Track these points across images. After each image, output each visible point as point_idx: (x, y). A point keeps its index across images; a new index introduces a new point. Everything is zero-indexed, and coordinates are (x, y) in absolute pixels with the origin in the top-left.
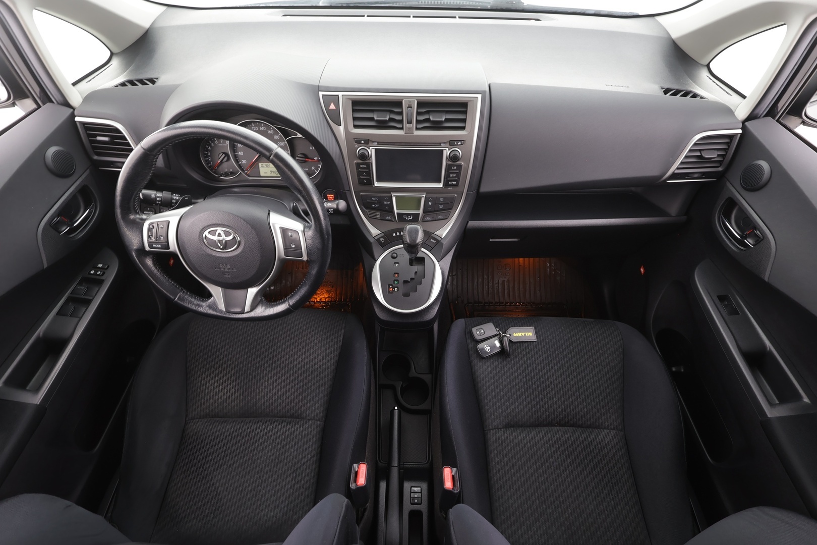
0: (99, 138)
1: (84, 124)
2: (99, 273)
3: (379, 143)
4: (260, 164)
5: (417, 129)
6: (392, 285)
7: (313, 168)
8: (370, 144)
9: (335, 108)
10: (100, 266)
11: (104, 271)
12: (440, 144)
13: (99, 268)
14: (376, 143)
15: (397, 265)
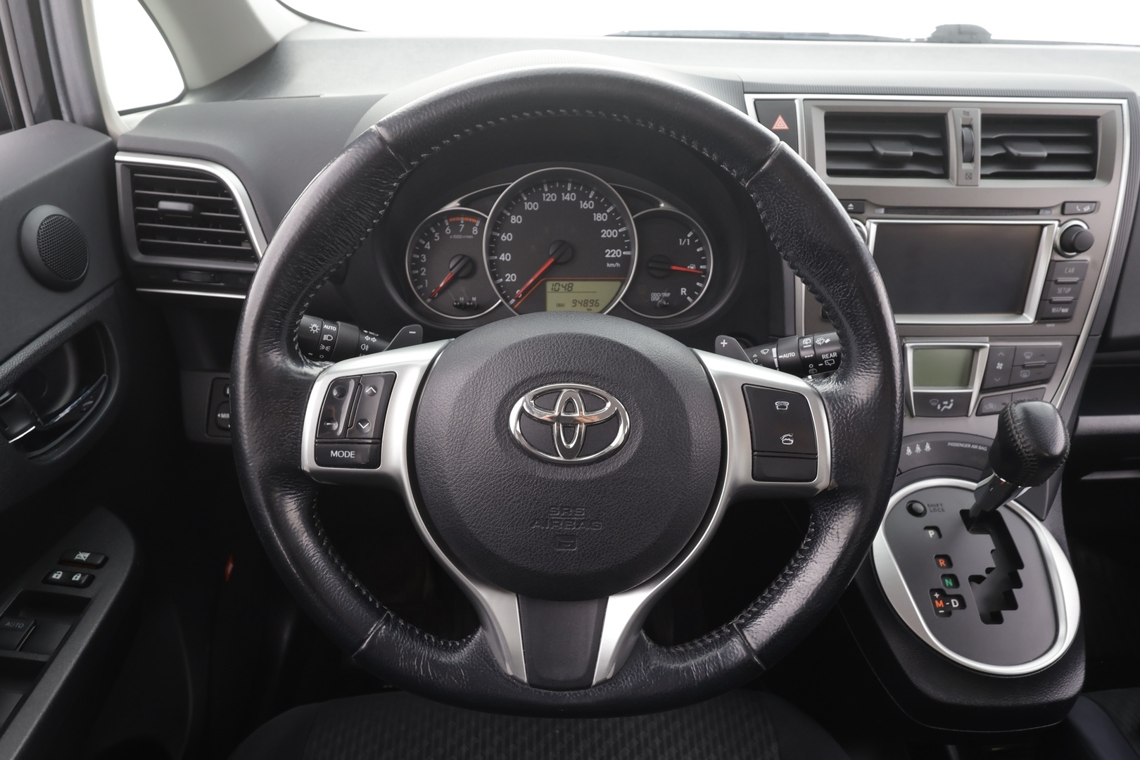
0: (164, 205)
1: (132, 168)
2: (77, 578)
3: (890, 209)
4: (549, 285)
5: (983, 177)
6: (941, 591)
7: (683, 291)
8: (868, 213)
9: (786, 127)
10: (83, 556)
11: (93, 572)
12: (1036, 211)
13: (80, 563)
14: (882, 211)
15: (931, 533)
